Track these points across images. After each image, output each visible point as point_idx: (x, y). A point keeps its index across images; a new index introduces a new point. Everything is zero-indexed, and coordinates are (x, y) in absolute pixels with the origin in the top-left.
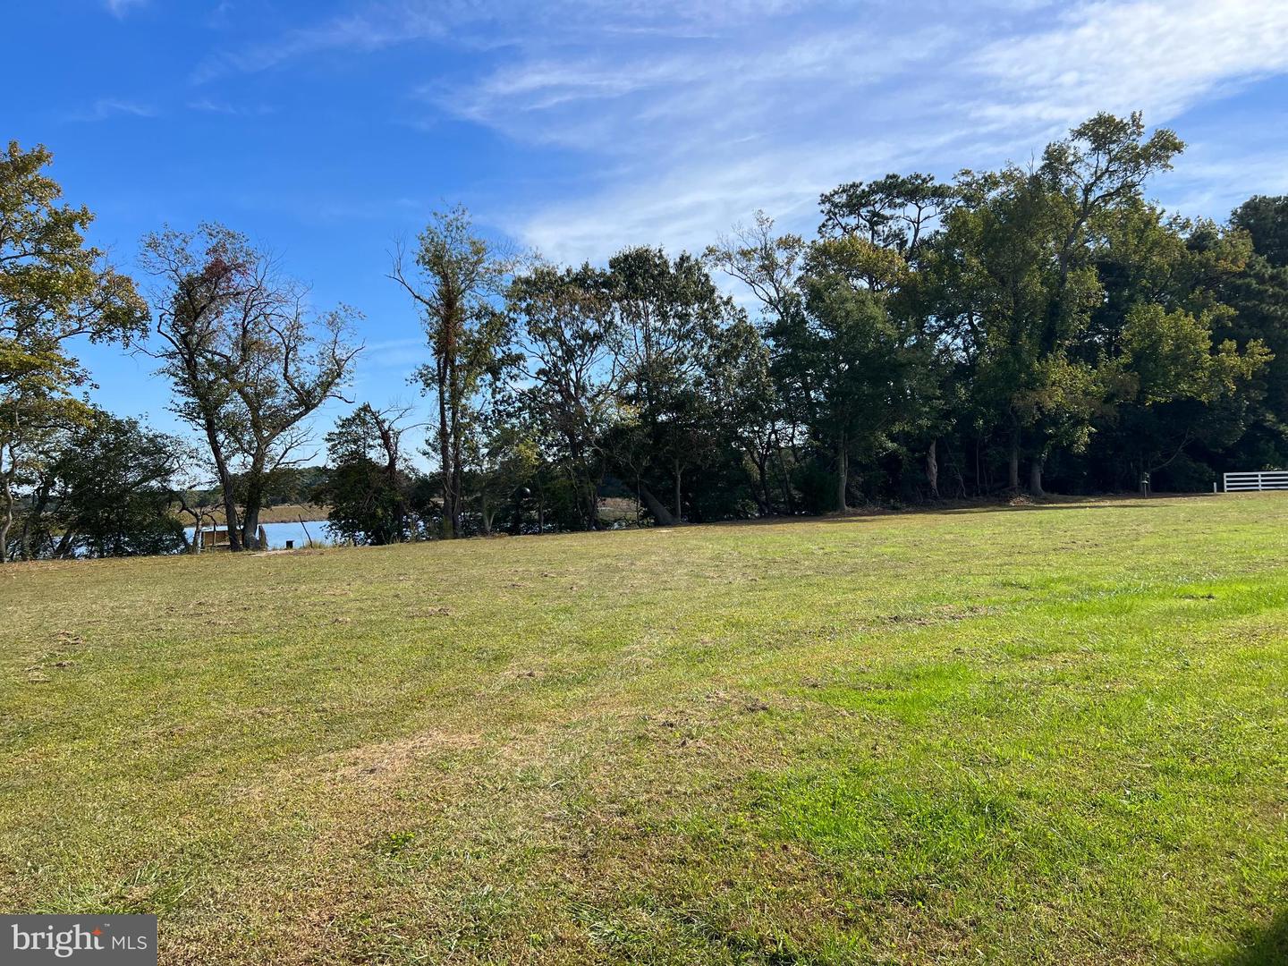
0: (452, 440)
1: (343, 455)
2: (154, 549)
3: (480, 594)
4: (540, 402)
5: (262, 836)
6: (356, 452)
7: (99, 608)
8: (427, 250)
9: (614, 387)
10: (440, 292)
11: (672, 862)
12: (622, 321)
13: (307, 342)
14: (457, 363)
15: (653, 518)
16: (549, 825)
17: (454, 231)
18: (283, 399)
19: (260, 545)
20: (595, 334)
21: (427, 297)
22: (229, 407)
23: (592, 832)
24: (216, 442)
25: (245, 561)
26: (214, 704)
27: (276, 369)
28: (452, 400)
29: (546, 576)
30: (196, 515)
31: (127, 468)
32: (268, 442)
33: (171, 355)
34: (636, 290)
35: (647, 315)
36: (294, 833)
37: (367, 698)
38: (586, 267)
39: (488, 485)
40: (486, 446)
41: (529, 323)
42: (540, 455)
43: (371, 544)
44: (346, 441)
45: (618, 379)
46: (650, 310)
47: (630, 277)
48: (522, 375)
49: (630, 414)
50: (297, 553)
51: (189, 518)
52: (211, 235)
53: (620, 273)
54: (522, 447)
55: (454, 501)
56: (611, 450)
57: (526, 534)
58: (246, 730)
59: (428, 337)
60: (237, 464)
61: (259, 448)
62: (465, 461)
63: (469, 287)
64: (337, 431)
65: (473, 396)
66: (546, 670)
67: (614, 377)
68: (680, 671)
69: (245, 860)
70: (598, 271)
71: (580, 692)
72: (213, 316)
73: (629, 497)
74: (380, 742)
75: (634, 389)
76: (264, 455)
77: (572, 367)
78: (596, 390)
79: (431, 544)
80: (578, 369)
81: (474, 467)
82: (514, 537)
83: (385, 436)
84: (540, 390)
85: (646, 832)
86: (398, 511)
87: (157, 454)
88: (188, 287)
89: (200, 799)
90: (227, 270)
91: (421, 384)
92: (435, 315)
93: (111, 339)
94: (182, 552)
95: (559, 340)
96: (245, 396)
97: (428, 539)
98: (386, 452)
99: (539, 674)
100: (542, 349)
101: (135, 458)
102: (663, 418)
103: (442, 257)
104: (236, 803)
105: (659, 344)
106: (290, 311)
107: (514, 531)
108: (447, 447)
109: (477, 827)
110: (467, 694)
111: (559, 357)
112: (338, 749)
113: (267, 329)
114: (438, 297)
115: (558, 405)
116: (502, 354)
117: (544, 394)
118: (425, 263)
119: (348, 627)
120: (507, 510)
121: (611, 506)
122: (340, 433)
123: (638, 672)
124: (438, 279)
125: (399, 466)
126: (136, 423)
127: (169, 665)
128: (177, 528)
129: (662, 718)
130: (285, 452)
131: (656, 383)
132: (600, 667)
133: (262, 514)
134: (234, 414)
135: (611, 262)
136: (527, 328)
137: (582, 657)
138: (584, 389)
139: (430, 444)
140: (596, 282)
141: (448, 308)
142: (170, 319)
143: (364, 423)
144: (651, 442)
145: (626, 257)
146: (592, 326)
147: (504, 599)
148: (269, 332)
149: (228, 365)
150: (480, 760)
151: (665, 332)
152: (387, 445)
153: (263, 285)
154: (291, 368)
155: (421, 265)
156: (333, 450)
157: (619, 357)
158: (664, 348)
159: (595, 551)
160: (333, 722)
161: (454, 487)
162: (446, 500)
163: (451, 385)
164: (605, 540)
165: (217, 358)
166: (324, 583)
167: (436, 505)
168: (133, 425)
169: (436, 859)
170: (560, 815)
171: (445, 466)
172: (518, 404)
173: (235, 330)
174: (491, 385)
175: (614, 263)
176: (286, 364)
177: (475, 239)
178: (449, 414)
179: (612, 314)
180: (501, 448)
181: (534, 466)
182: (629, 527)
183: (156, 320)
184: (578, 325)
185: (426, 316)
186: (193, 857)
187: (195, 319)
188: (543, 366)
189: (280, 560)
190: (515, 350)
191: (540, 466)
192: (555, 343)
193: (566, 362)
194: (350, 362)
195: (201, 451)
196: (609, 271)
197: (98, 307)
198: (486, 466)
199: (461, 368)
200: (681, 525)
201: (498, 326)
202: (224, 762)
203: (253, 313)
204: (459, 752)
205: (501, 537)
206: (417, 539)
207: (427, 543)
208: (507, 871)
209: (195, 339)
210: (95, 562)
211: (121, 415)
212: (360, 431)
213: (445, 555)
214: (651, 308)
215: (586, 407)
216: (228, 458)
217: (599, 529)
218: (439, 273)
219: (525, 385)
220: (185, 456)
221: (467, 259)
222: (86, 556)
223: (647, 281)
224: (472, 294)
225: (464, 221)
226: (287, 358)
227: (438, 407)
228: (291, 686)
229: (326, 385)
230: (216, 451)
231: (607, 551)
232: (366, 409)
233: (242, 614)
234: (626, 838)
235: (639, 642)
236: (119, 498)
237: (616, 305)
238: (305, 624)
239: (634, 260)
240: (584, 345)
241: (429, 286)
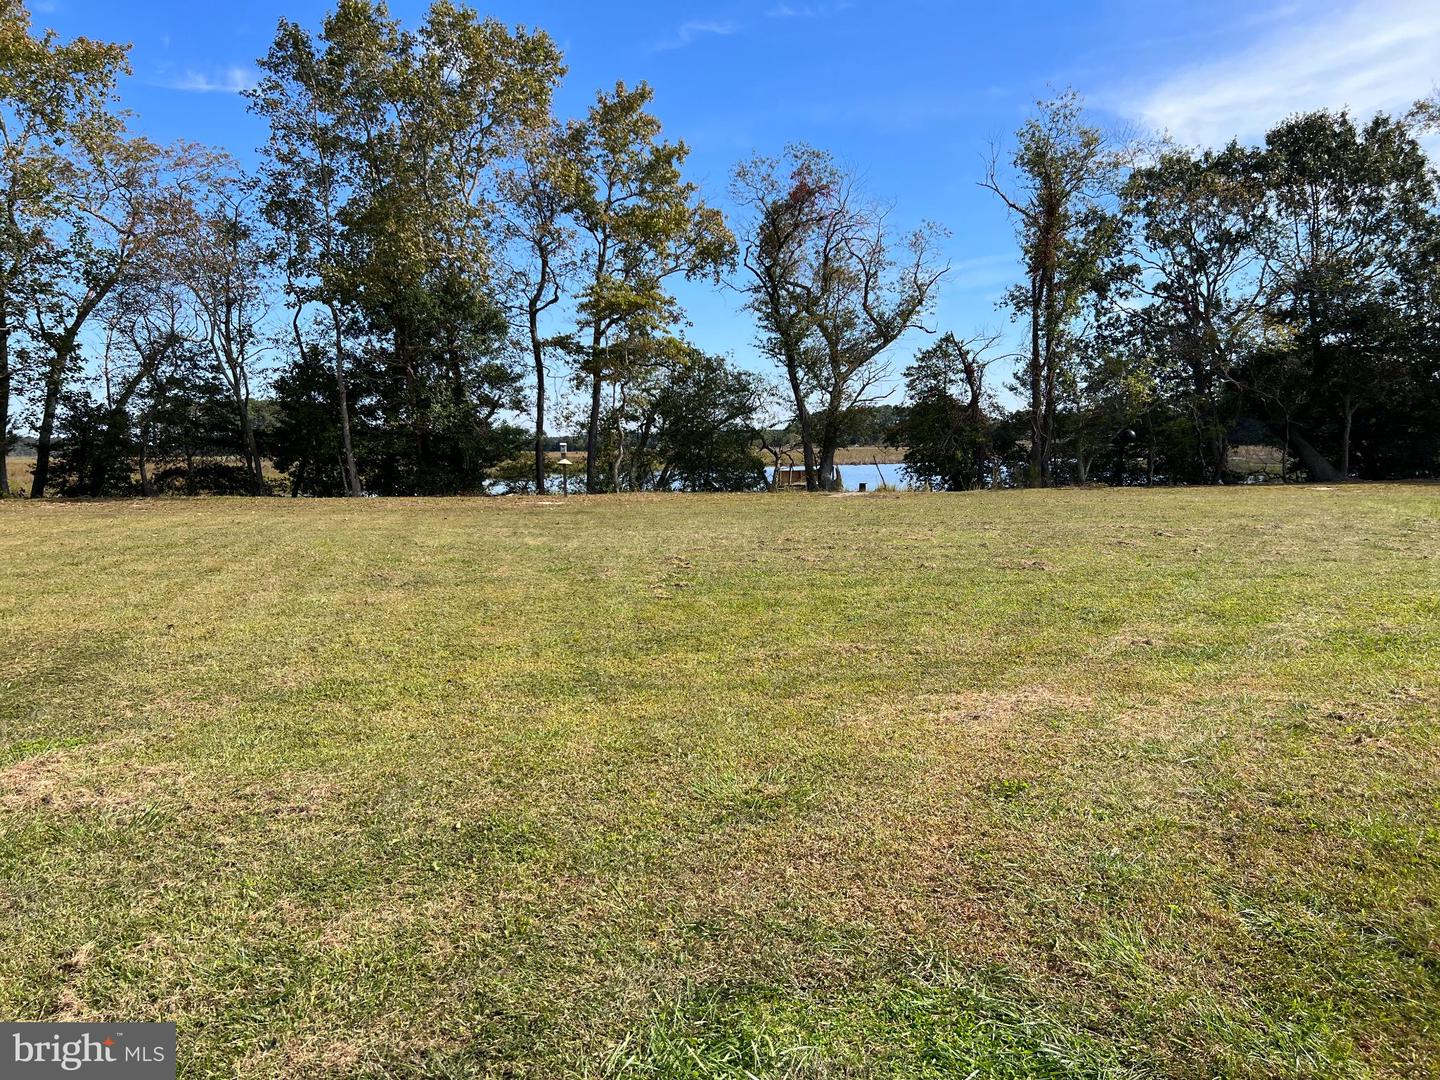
0: (1044, 373)
1: (922, 392)
2: (738, 486)
3: (1079, 550)
4: (1158, 324)
5: (876, 761)
6: (936, 388)
7: (701, 537)
8: (1027, 149)
9: (1261, 301)
10: (1040, 198)
11: (1346, 866)
12: (1280, 215)
13: (888, 267)
14: (1056, 281)
15: (1302, 471)
16: (1183, 801)
17: (1061, 122)
18: (862, 330)
19: (836, 486)
20: (1238, 233)
21: (1023, 205)
22: (808, 342)
23: (1237, 817)
24: (796, 379)
25: (823, 502)
26: (812, 634)
27: (854, 300)
28: (1047, 327)
29: (1160, 534)
30: (775, 454)
31: (715, 406)
32: (845, 378)
33: (757, 290)
34: (1303, 170)
35: (1316, 203)
36: (904, 763)
37: (962, 646)
38: (1232, 148)
39: (1086, 426)
40: (1085, 378)
41: (1148, 226)
42: (1153, 390)
43: (948, 490)
44: (926, 376)
45: (1267, 290)
46: (1321, 197)
47: (1294, 157)
48: (1136, 291)
49: (1281, 336)
50: (872, 496)
51: (770, 458)
52: (796, 157)
53: (1280, 151)
54: (1132, 380)
55: (1043, 445)
56: (1251, 383)
57: (1130, 485)
58: (843, 662)
59: (1023, 253)
60: (816, 402)
61: (836, 385)
62: (1059, 398)
63: (1076, 188)
64: (916, 365)
65: (1073, 320)
66: (1166, 639)
67: (1262, 288)
68: (1349, 659)
69: (862, 779)
70: (1248, 152)
71: (1211, 667)
72: (796, 245)
73: (1273, 444)
74: (981, 692)
75: (1290, 302)
76: (840, 392)
77: (1203, 278)
78: (1234, 306)
79: (1016, 492)
80: (1210, 280)
81: (1069, 405)
82: (1116, 489)
83: (968, 370)
84: (1158, 308)
85: (1307, 830)
86: (979, 454)
87: (740, 390)
88: (773, 215)
89: (812, 718)
90: (811, 193)
91: (1012, 308)
92: (1032, 225)
93: (704, 275)
94: (762, 489)
95: (1187, 244)
96: (824, 329)
97: (1012, 487)
98: (968, 388)
99: (1159, 643)
100: (1164, 258)
101: (722, 395)
102: (1331, 339)
103: (1044, 155)
104: (845, 727)
105: (1332, 241)
106: (870, 233)
107: (1116, 481)
108: (1039, 381)
109: (1097, 789)
110: (1072, 656)
111: (1186, 266)
112: (937, 692)
113: (848, 255)
114: (1037, 203)
115: (1180, 326)
116: (1110, 266)
117: (1162, 315)
118: (1023, 165)
119: (934, 573)
120: (1108, 455)
121: (1244, 456)
122: (920, 367)
123: (1288, 653)
124: (1038, 182)
125: (983, 404)
126: (723, 360)
127: (768, 594)
128: (759, 466)
129: (1327, 707)
130: (863, 389)
131: (1323, 294)
132: (1237, 643)
133: (839, 454)
134: (813, 348)
135: (1268, 136)
136: (1144, 232)
137: (1213, 630)
138: (1218, 305)
139: (1018, 378)
140: (1244, 165)
141: (1049, 215)
142: (754, 250)
143: (946, 355)
144: (1310, 373)
145: (1291, 129)
146: (1233, 223)
147: (1109, 557)
148: (851, 258)
149: (809, 296)
150: (1095, 722)
151: (1342, 224)
152: (970, 380)
153: (846, 208)
154: (871, 297)
155: (1019, 167)
156: (911, 386)
157: (1271, 262)
158: (1339, 245)
159: (1224, 510)
160: (929, 666)
161: (1045, 426)
162: (1034, 443)
163: (1047, 308)
164: (1237, 497)
165: (798, 290)
166: (905, 527)
167: (1022, 448)
168: (721, 362)
169: (1054, 812)
170: (1195, 793)
171: (1035, 404)
172: (1127, 328)
173: (817, 258)
174: (1095, 305)
175: (1273, 138)
176: (866, 293)
177: (1086, 128)
178: (1042, 342)
179: (1265, 206)
180: (1104, 382)
181: (1144, 404)
182: (1268, 481)
183: (743, 253)
184: (1215, 224)
185: (1021, 227)
186: (815, 767)
187: (779, 250)
188: (1164, 279)
189: (856, 501)
190: (1128, 260)
191: (1153, 403)
192: (1181, 249)
193: (1194, 273)
194: (933, 286)
195: (781, 388)
196: (1264, 148)
197: (691, 243)
198: (1084, 403)
199: (1059, 286)
200: (1346, 481)
201: (1107, 232)
202: (827, 689)
203: (835, 239)
204: (1070, 712)
205: (1099, 488)
206: (999, 486)
207: (1011, 492)
208: (1135, 838)
209: (778, 271)
210: (689, 496)
211: (710, 353)
212: (941, 364)
213: (1034, 505)
214: (1323, 193)
215: (1220, 329)
216: (807, 395)
217: (1227, 483)
218: (1040, 174)
219: (1137, 304)
220: (765, 394)
221: (1074, 152)
222: (680, 490)
223: (1320, 157)
224: (1079, 195)
225: (1074, 107)
226: (867, 285)
227: (1031, 335)
228: (883, 625)
229: (906, 314)
230: (796, 388)
231: (1240, 510)
232: (948, 339)
233: (827, 552)
234: (1284, 831)
235: (1289, 620)
236: (708, 433)
237: (1272, 193)
238: (891, 566)
239: (1302, 130)
240: (1220, 250)
241: (1026, 190)
